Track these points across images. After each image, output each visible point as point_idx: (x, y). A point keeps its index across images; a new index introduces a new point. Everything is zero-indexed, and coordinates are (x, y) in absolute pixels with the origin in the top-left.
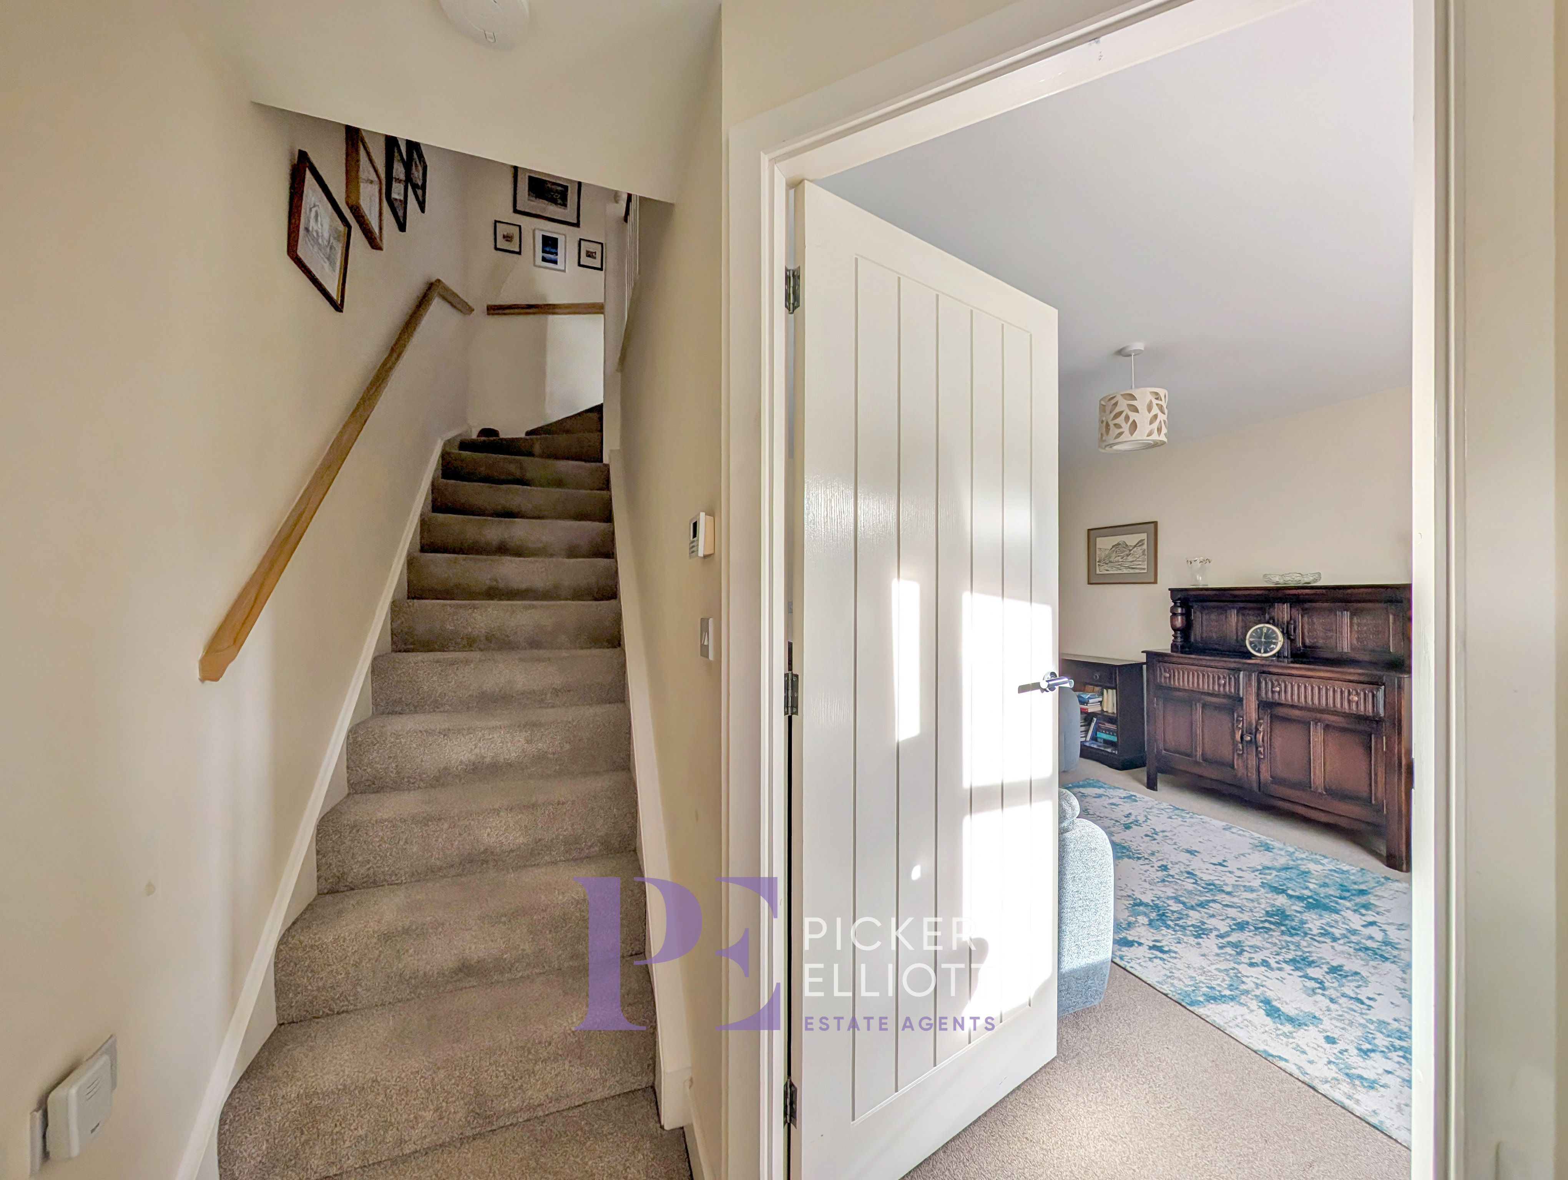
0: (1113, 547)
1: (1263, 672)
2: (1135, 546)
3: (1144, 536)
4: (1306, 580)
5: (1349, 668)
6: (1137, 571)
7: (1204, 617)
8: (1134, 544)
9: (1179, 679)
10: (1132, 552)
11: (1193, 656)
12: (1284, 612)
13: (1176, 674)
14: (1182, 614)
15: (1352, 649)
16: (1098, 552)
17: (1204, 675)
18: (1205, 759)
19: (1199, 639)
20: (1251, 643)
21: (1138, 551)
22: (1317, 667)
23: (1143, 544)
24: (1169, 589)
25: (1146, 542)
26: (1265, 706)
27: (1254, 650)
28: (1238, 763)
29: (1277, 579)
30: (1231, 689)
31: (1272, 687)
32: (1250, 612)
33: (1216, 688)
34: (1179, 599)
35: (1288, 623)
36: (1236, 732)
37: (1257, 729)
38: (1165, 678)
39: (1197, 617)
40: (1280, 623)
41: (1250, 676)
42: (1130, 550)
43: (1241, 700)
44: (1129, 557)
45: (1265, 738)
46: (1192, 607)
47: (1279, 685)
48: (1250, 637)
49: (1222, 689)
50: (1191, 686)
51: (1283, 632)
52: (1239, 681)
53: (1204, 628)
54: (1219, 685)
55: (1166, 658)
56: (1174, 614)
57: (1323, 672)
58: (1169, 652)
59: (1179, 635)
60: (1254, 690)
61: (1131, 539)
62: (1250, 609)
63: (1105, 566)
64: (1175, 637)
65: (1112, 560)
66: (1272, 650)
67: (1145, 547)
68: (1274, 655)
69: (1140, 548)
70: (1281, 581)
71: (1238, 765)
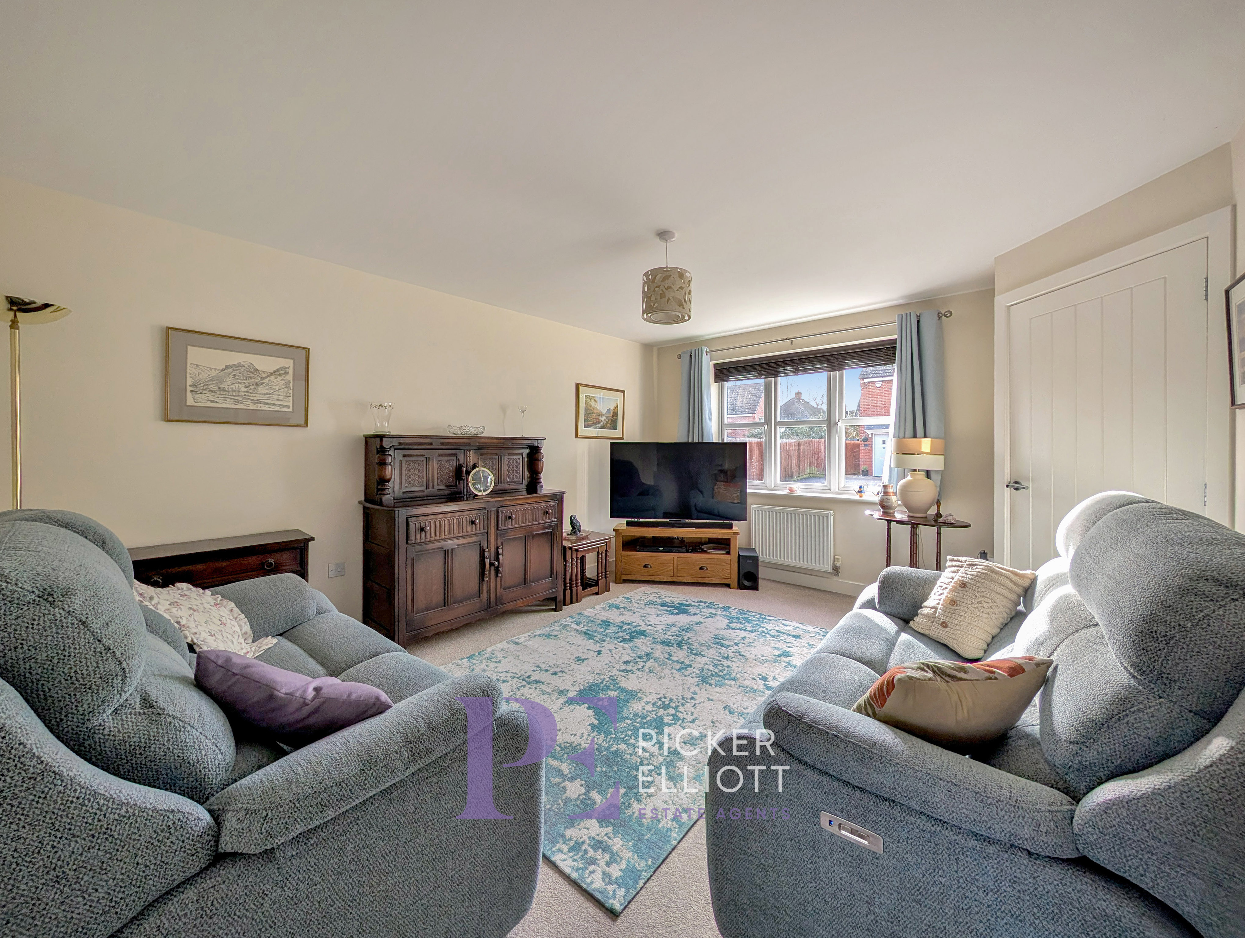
0: (227, 367)
2: (271, 374)
3: (289, 363)
6: (273, 407)
7: (405, 466)
8: (272, 371)
9: (435, 530)
10: (266, 381)
12: (470, 457)
14: (391, 464)
15: (506, 483)
16: (190, 370)
17: (457, 520)
18: (456, 602)
19: (398, 489)
21: (276, 381)
23: (285, 374)
25: (289, 371)
26: (502, 533)
28: (484, 590)
30: (479, 527)
33: (469, 529)
37: (498, 554)
38: (421, 533)
40: (469, 466)
41: (492, 511)
42: (262, 378)
43: (486, 534)
44: (260, 388)
48: (472, 480)
49: (472, 529)
50: (446, 534)
53: (404, 478)
54: (471, 526)
59: (387, 487)
60: (494, 523)
61: (265, 364)
65: (225, 386)
67: (290, 377)
70: (459, 432)
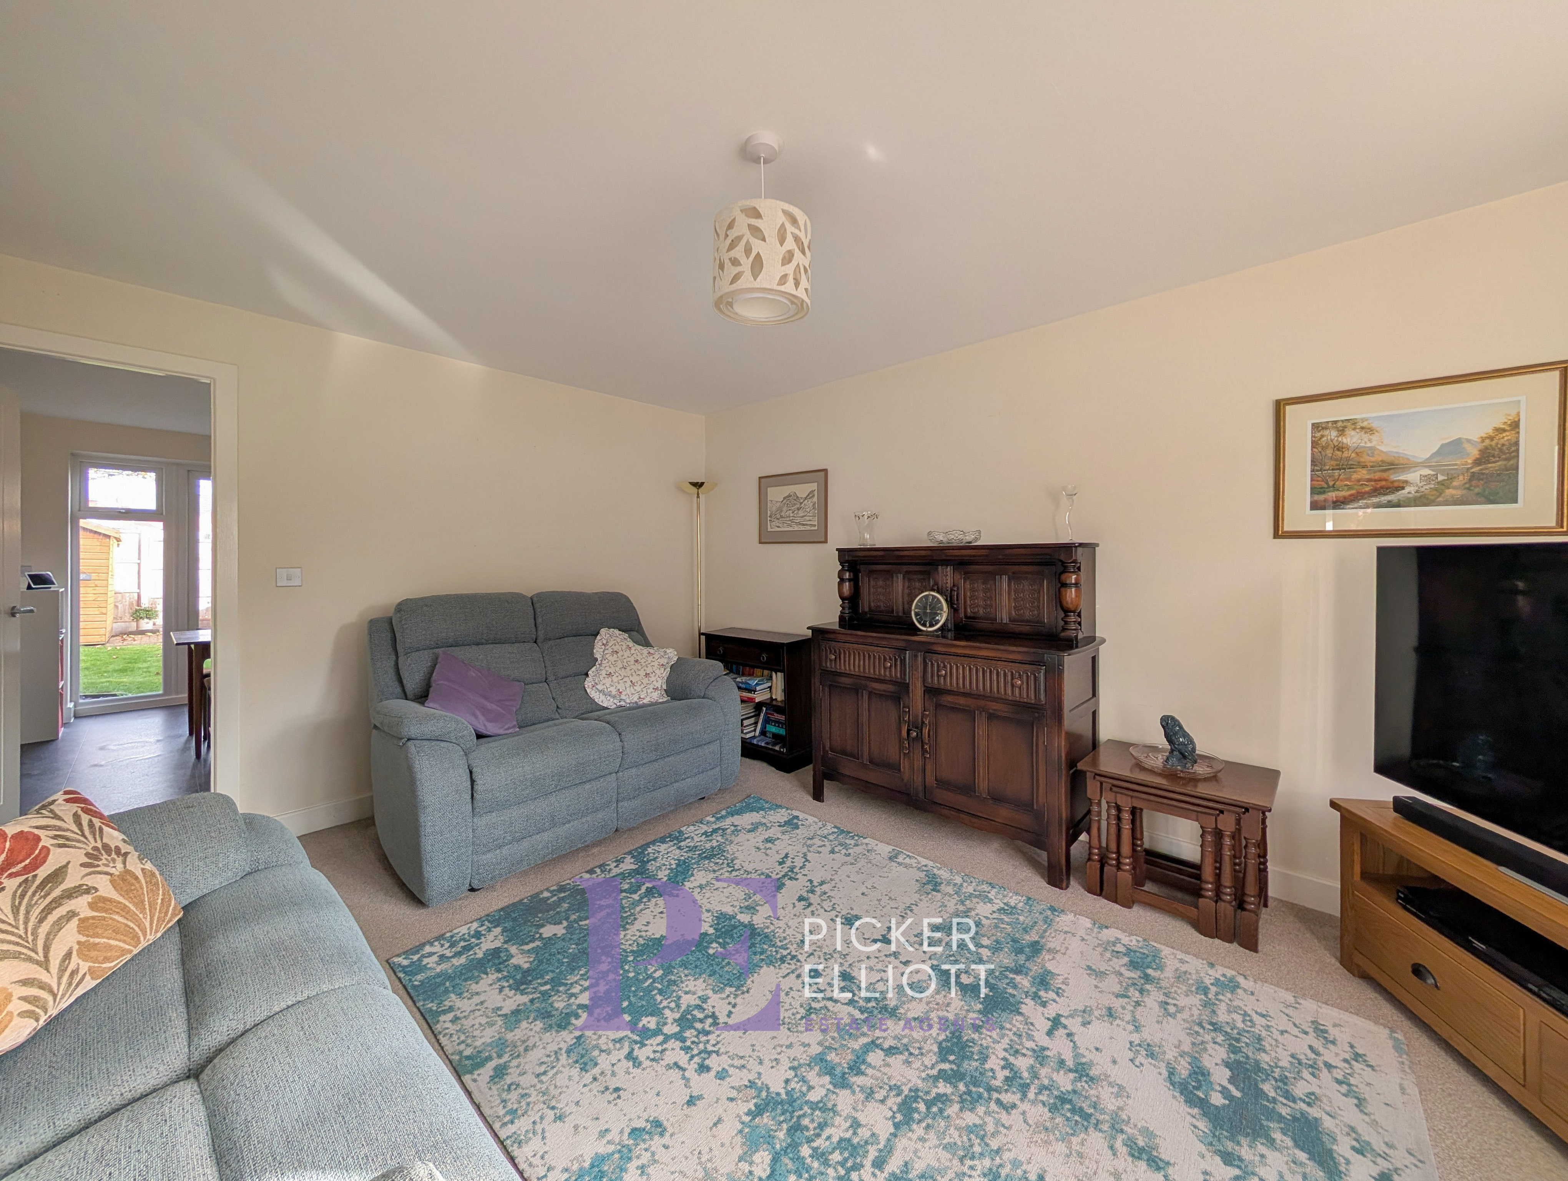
0: (784, 498)
1: (928, 650)
2: (806, 498)
3: (814, 486)
4: (969, 538)
5: (1010, 645)
6: (808, 528)
7: (872, 583)
8: (805, 496)
9: (845, 661)
10: (803, 505)
11: (859, 633)
12: (947, 576)
13: (842, 656)
14: (849, 580)
15: (1010, 620)
16: (769, 505)
17: (869, 657)
18: (871, 761)
19: (867, 610)
20: (917, 614)
21: (809, 503)
22: (978, 644)
23: (814, 496)
24: (837, 550)
25: (816, 493)
26: (932, 692)
27: (919, 622)
28: (905, 765)
29: (941, 537)
30: (896, 673)
31: (938, 671)
32: (915, 577)
33: (882, 672)
34: (847, 561)
35: (952, 590)
36: (902, 725)
37: (923, 722)
38: (831, 660)
39: (865, 584)
40: (944, 589)
41: (916, 656)
42: (801, 503)
43: (907, 686)
44: (800, 511)
45: (931, 733)
46: (859, 571)
47: (945, 667)
48: (916, 608)
49: (888, 674)
50: (857, 669)
51: (946, 600)
52: (905, 665)
53: (872, 596)
54: (885, 668)
55: (832, 636)
56: (842, 580)
57: (987, 650)
58: (836, 627)
59: (847, 605)
60: (919, 674)
61: (802, 490)
62: (916, 572)
63: (776, 523)
64: (843, 608)
65: (783, 514)
66: (937, 622)
67: (815, 499)
68: (939, 629)
69: (810, 501)
70: (945, 540)
71: (904, 768)
